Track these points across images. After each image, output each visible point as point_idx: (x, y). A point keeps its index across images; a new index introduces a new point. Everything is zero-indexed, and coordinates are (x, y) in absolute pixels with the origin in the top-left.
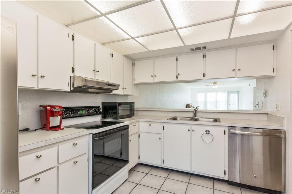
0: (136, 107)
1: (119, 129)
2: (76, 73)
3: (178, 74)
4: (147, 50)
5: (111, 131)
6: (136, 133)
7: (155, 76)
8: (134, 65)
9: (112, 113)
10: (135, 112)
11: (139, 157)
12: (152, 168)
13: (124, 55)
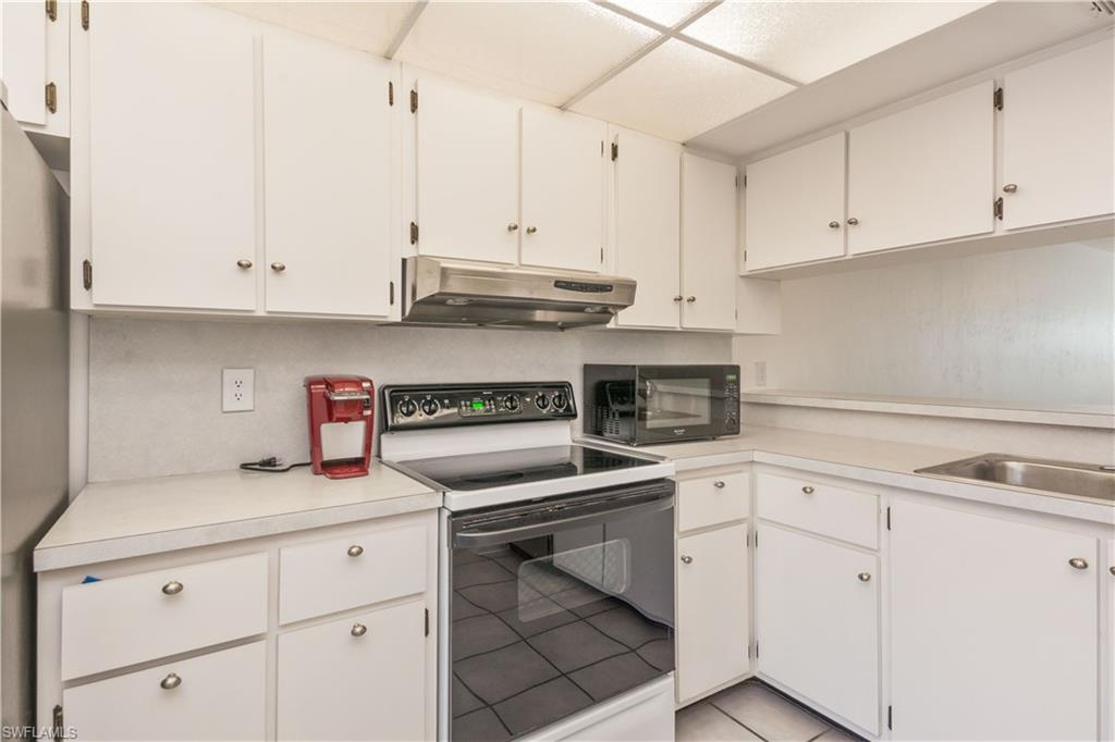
0: (748, 387)
1: (612, 498)
2: (426, 247)
3: (1006, 190)
4: (791, 88)
5: (558, 504)
6: (738, 522)
7: (853, 222)
8: (741, 182)
9: (617, 415)
10: (745, 414)
11: (754, 651)
12: (826, 728)
13: (684, 144)
